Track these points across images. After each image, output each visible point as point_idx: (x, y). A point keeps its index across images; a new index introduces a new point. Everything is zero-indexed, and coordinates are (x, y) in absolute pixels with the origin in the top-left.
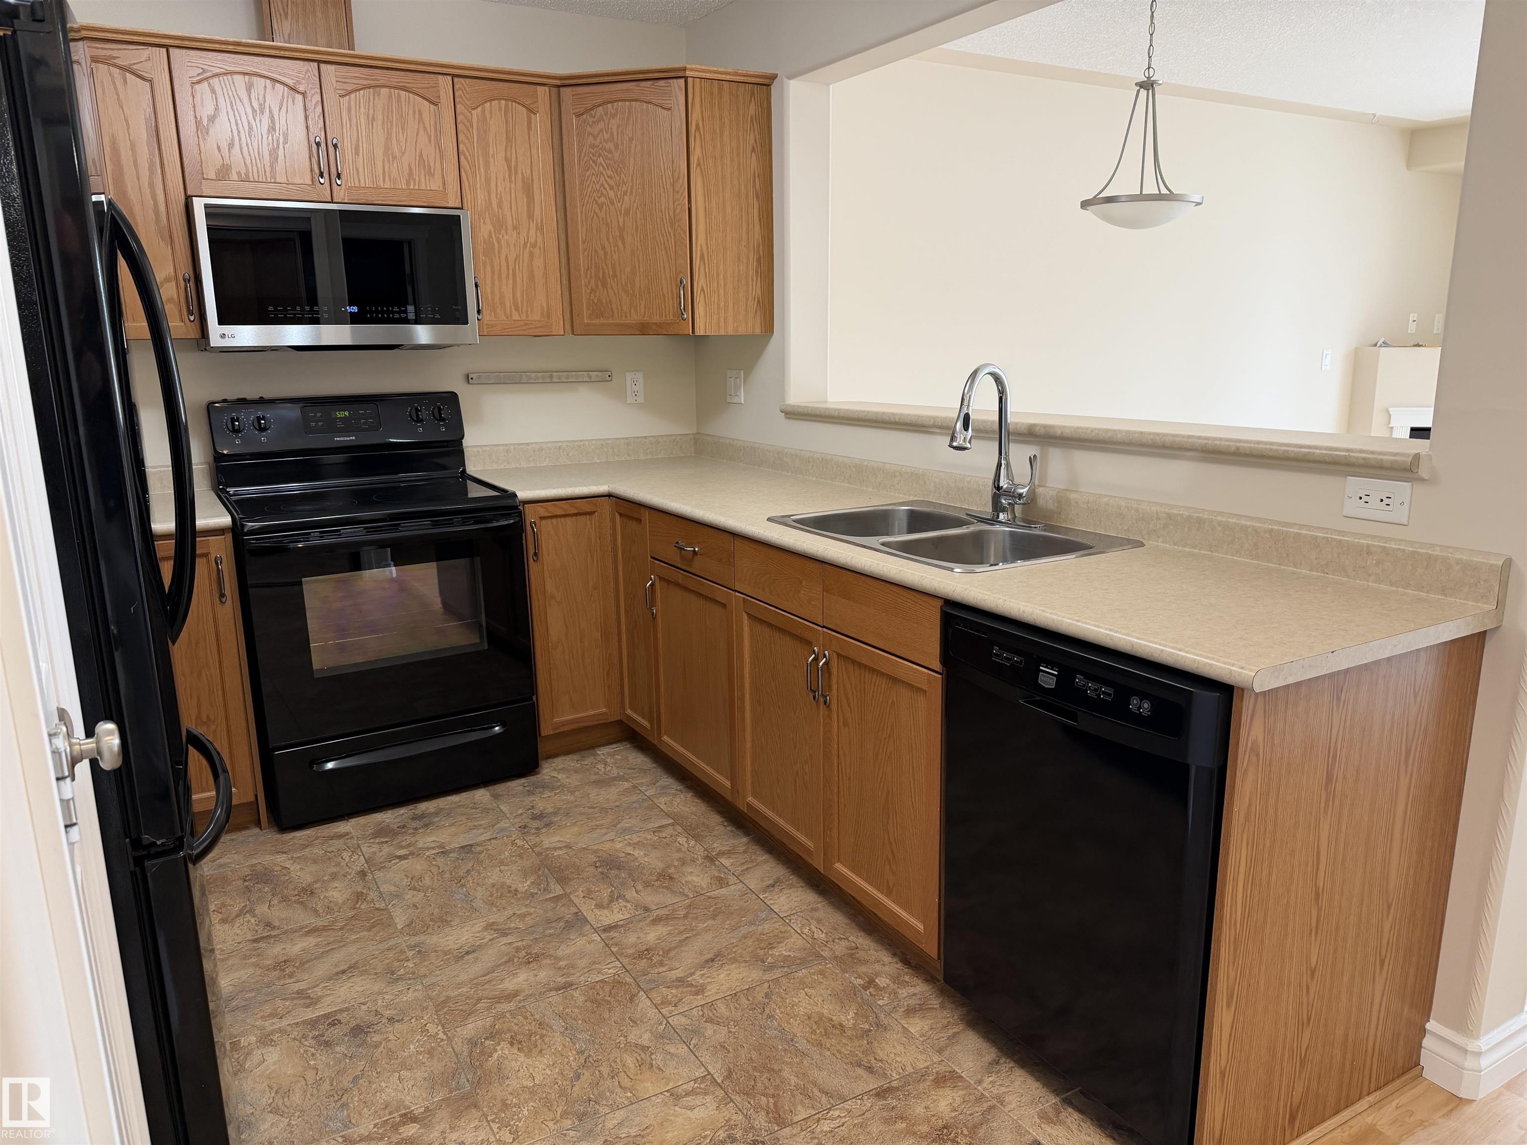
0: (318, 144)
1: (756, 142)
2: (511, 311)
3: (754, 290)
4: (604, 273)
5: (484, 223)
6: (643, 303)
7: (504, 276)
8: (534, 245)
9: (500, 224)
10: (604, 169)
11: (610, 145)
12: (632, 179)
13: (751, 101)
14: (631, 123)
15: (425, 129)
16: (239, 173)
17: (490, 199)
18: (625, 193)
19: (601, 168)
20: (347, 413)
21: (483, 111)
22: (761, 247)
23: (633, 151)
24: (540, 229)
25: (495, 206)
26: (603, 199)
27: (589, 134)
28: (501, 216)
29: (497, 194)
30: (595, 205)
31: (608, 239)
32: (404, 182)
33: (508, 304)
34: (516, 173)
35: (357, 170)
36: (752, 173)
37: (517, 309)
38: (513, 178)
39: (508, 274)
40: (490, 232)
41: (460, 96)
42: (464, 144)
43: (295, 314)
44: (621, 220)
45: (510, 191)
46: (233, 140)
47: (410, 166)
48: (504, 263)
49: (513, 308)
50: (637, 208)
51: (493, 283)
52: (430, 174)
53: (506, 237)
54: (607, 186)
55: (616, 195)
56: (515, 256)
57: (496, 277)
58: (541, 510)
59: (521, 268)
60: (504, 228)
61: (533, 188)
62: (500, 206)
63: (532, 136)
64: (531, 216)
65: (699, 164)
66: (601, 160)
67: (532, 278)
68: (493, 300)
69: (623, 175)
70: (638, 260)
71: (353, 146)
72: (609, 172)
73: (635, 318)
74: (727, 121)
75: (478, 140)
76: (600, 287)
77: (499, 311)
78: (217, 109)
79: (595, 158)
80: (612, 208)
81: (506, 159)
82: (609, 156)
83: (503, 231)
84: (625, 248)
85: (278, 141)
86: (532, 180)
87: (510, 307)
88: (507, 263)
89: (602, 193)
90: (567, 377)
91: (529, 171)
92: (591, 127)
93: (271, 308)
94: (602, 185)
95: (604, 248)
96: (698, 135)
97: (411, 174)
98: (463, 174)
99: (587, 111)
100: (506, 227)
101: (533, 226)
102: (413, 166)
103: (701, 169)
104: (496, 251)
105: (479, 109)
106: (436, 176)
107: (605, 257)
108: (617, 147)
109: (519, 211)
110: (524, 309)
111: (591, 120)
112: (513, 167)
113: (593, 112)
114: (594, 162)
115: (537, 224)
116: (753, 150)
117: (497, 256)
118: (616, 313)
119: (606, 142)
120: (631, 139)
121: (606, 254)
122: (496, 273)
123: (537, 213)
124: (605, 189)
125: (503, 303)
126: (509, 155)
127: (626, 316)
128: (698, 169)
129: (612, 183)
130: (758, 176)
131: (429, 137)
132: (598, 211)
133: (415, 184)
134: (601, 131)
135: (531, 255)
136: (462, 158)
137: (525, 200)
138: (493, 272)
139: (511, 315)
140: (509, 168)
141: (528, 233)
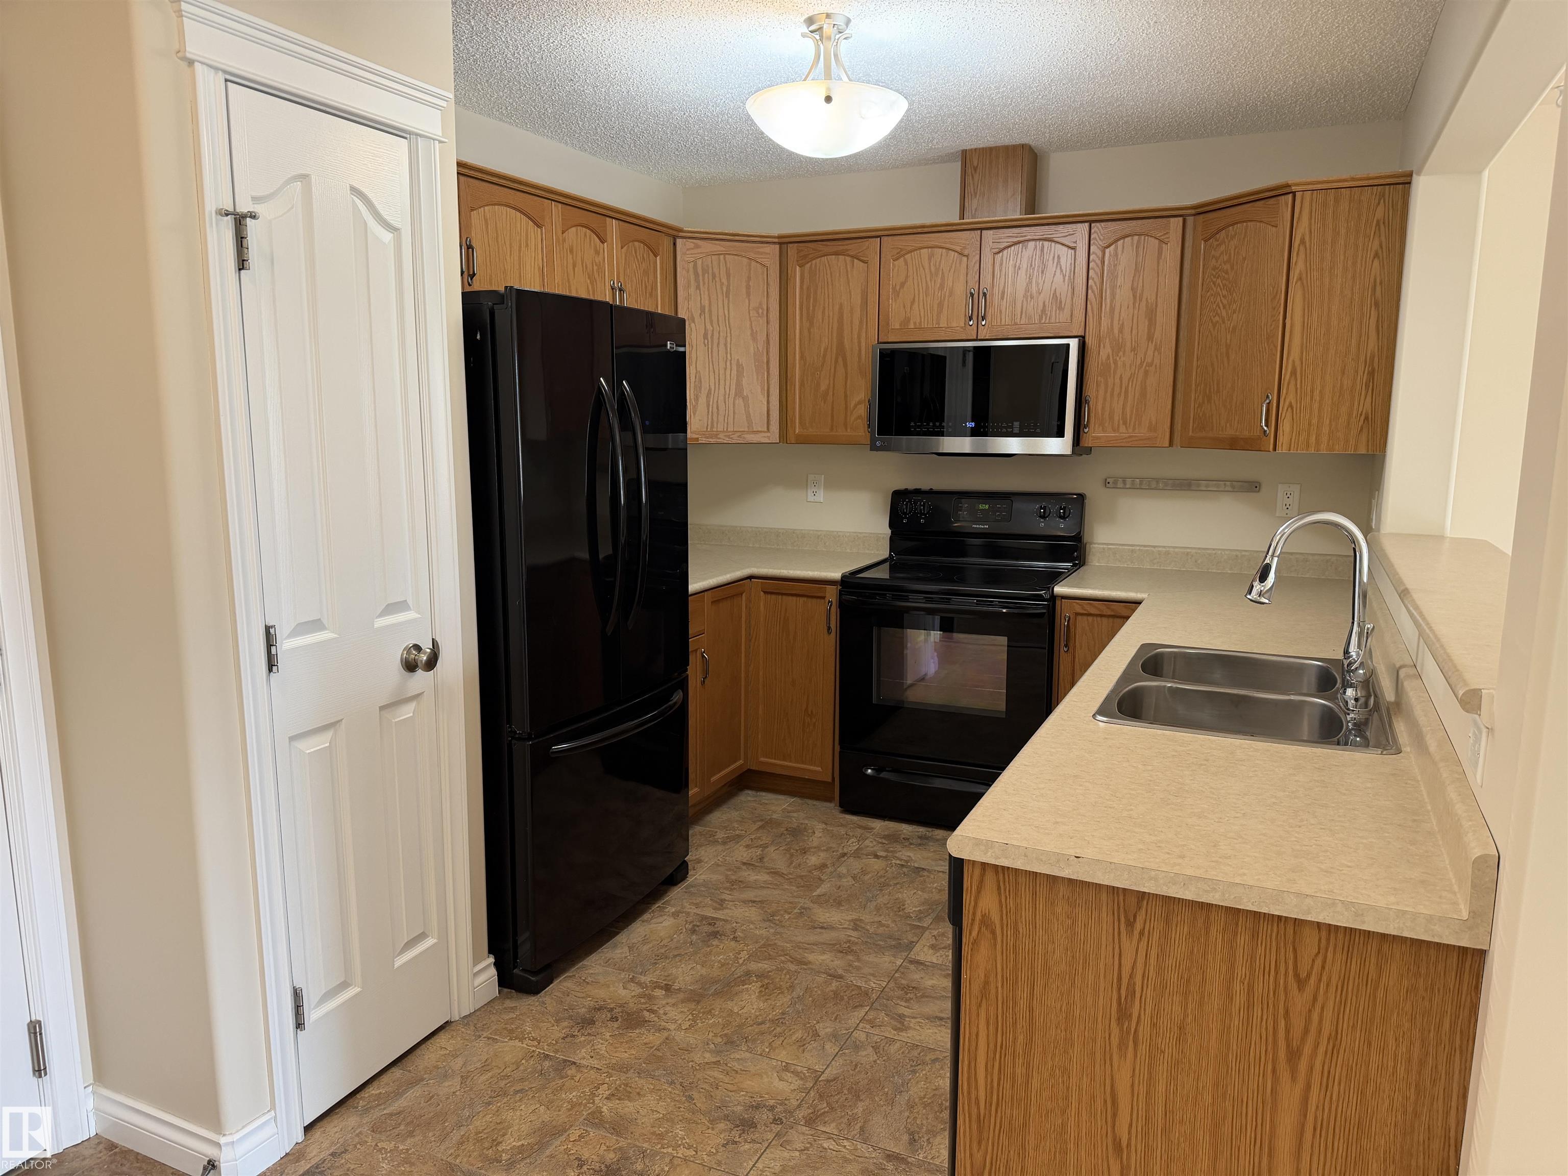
0: (972, 295)
1: (1381, 247)
2: (1118, 425)
3: (1361, 404)
4: (1210, 389)
5: (1104, 347)
6: (1237, 419)
7: (1116, 393)
8: (1150, 365)
9: (1118, 347)
10: (1221, 289)
11: (1227, 267)
12: (1241, 299)
13: (1379, 203)
14: (1246, 243)
15: (1062, 271)
16: (915, 323)
17: (1112, 325)
18: (1234, 312)
19: (1219, 289)
20: (987, 507)
21: (1116, 249)
22: (1376, 359)
23: (1244, 270)
24: (1157, 349)
25: (1116, 331)
26: (1217, 318)
27: (1213, 256)
28: (1120, 341)
29: (1119, 320)
30: (1210, 324)
31: (1217, 356)
32: (1037, 317)
33: (1116, 418)
34: (1141, 300)
35: (1001, 312)
36: (1372, 280)
37: (1125, 423)
38: (1137, 305)
39: (1121, 391)
40: (1109, 355)
41: (1095, 239)
42: (1093, 279)
43: (928, 429)
44: (1229, 337)
45: (1133, 316)
46: (914, 299)
47: (1044, 303)
48: (1117, 381)
49: (1121, 422)
50: (1242, 326)
51: (1105, 399)
52: (1061, 308)
53: (1122, 359)
54: (1221, 305)
55: (1227, 314)
56: (1129, 375)
57: (1109, 394)
58: (1077, 607)
59: (1134, 386)
60: (1122, 350)
61: (1156, 312)
62: (1121, 331)
63: (1161, 264)
64: (1150, 338)
65: (1300, 279)
66: (1219, 281)
67: (1143, 394)
68: (1102, 415)
69: (1234, 294)
70: (1238, 376)
71: (1000, 292)
72: (1225, 292)
73: (1230, 432)
74: (1343, 231)
75: (1107, 274)
76: (1206, 402)
77: (1107, 425)
78: (907, 277)
79: (1215, 280)
80: (1223, 326)
81: (1132, 289)
82: (1226, 276)
83: (1121, 354)
84: (1228, 364)
85: (945, 295)
86: (1156, 306)
87: (1119, 421)
88: (1121, 381)
89: (1217, 313)
90: (1207, 486)
91: (1154, 298)
92: (1215, 250)
93: (912, 424)
94: (1218, 305)
95: (1212, 365)
96: (1302, 248)
97: (1043, 311)
98: (1089, 306)
99: (1213, 236)
100: (1125, 351)
101: (1151, 347)
102: (1047, 303)
103: (1303, 284)
104: (1112, 372)
105: (1113, 246)
106: (1065, 310)
107: (1213, 373)
108: (1232, 268)
109: (1139, 334)
110: (1132, 423)
111: (1216, 243)
112: (1138, 295)
113: (1218, 236)
114: (1214, 283)
115: (1156, 345)
116: (1376, 255)
117: (1112, 375)
118: (1215, 428)
119: (1225, 263)
120: (1244, 259)
121: (1213, 370)
122: (1109, 390)
123: (1157, 335)
124: (1219, 308)
125: (1111, 418)
126: (1135, 284)
127: (1222, 430)
128: (1299, 283)
129: (1225, 302)
130: (1381, 283)
131: (1064, 277)
132: (1212, 330)
133: (1046, 318)
134: (1222, 253)
135: (1146, 373)
136: (1090, 291)
137: (1147, 323)
138: (1106, 392)
139: (1118, 427)
140: (1135, 297)
141: (1145, 354)
